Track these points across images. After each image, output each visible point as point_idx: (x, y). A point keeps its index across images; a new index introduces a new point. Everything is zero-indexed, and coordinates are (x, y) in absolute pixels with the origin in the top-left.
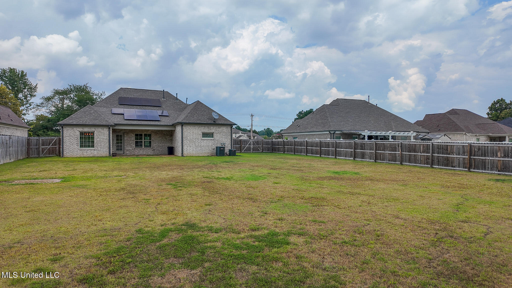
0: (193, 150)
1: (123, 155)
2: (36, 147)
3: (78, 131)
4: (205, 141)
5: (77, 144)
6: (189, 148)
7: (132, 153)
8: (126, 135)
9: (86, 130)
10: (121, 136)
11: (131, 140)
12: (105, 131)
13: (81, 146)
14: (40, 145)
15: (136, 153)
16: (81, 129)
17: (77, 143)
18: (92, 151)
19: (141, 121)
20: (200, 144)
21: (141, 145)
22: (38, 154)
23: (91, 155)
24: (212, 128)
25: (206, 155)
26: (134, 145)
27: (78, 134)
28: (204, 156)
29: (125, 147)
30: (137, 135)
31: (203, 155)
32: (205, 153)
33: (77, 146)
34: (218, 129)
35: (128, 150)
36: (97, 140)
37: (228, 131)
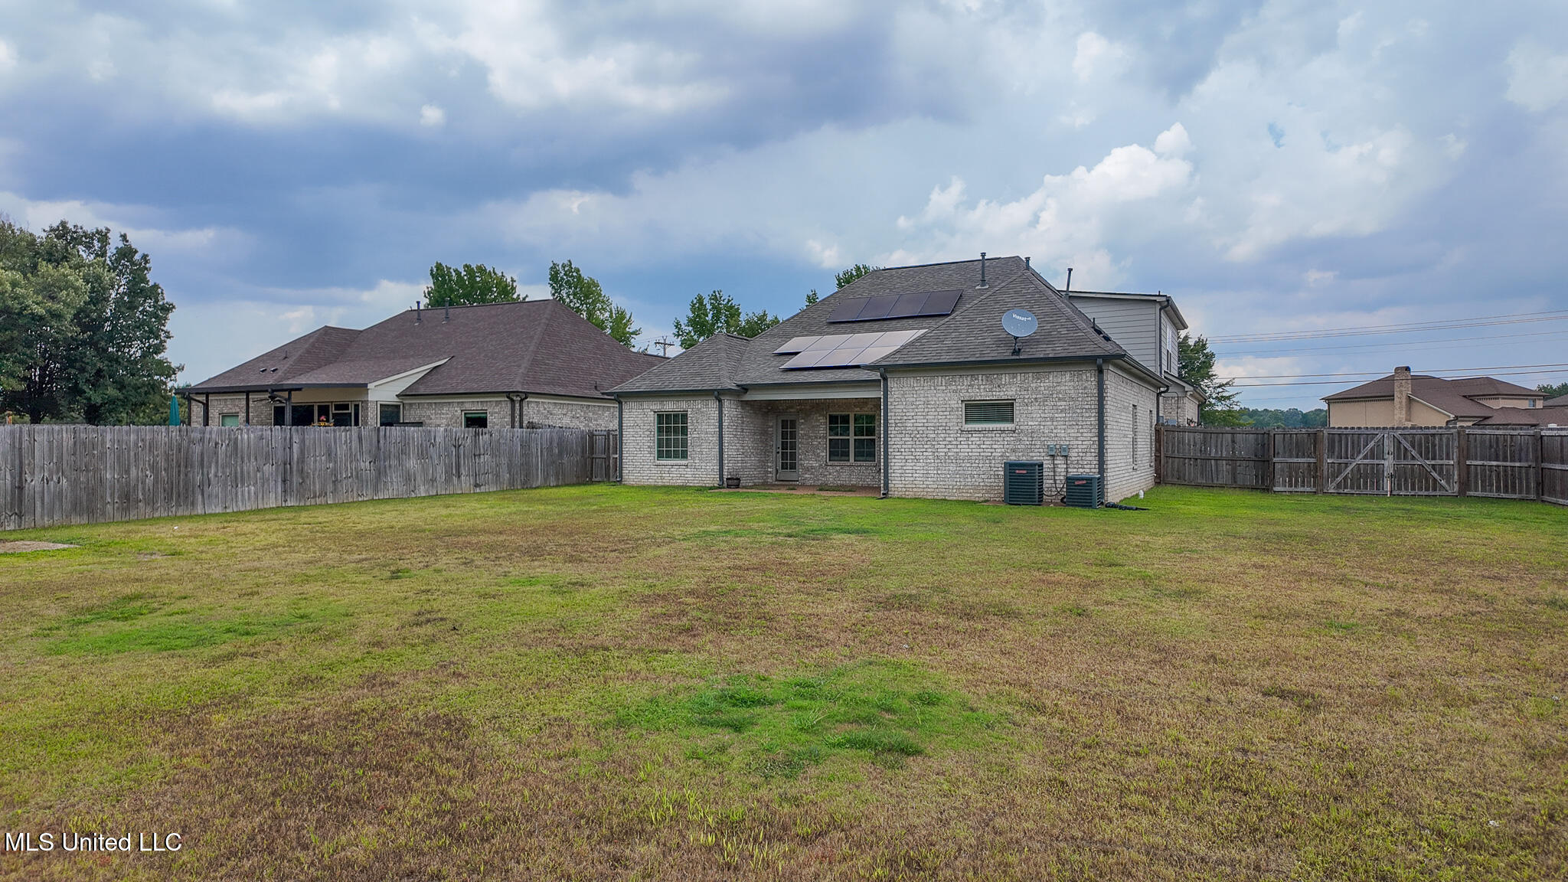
0: (926, 475)
1: (795, 483)
2: (604, 456)
3: (651, 410)
4: (975, 438)
5: (649, 447)
6: (910, 464)
7: (818, 480)
8: (803, 421)
9: (670, 406)
10: (793, 424)
11: (816, 438)
12: (711, 408)
13: (660, 455)
14: (611, 452)
15: (830, 480)
16: (657, 406)
17: (649, 444)
18: (682, 470)
20: (955, 450)
21: (847, 454)
22: (607, 475)
23: (679, 481)
24: (1005, 379)
25: (978, 496)
26: (824, 454)
27: (652, 418)
28: (973, 499)
29: (801, 460)
30: (833, 419)
31: (965, 496)
32: (976, 488)
33: (649, 455)
34: (1035, 385)
35: (807, 470)
36: (693, 436)
37: (1085, 388)
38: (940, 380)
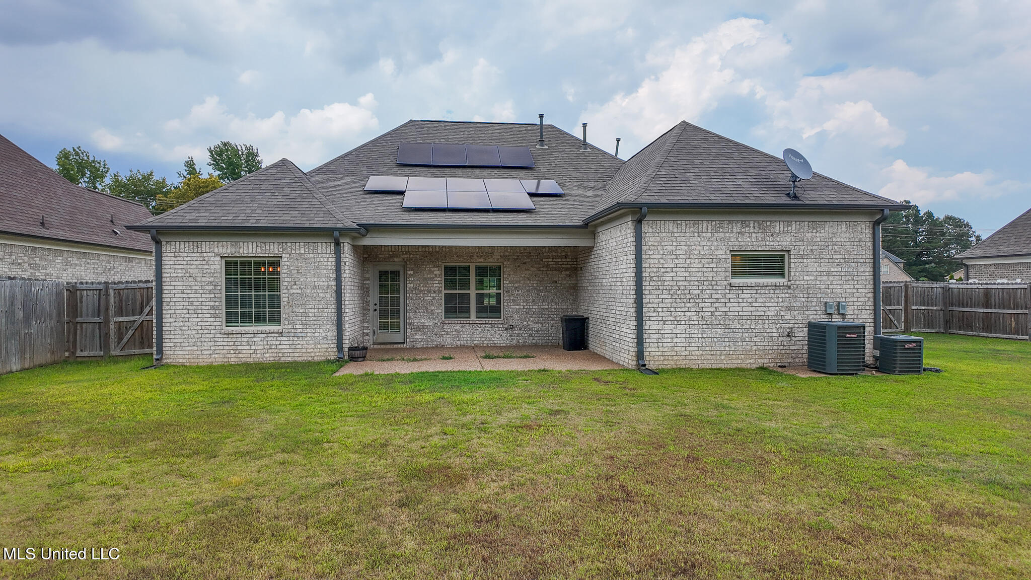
0: (689, 340)
1: (402, 346)
2: (97, 319)
3: (217, 255)
4: (746, 295)
5: (212, 308)
6: (668, 329)
7: (433, 341)
8: (412, 272)
9: (249, 249)
10: (395, 274)
11: (429, 292)
12: (323, 253)
13: (230, 319)
14: (111, 313)
15: (448, 340)
16: (227, 248)
17: (212, 304)
18: (271, 340)
19: (462, 214)
20: (723, 309)
21: (467, 311)
22: (104, 345)
23: (267, 355)
24: (779, 227)
25: (751, 362)
26: (440, 311)
27: (218, 266)
28: (743, 366)
29: (410, 318)
30: (450, 271)
31: (735, 363)
32: (747, 353)
33: (212, 320)
34: (810, 235)
35: (418, 329)
36: (292, 291)
37: (860, 240)
38: (706, 226)
